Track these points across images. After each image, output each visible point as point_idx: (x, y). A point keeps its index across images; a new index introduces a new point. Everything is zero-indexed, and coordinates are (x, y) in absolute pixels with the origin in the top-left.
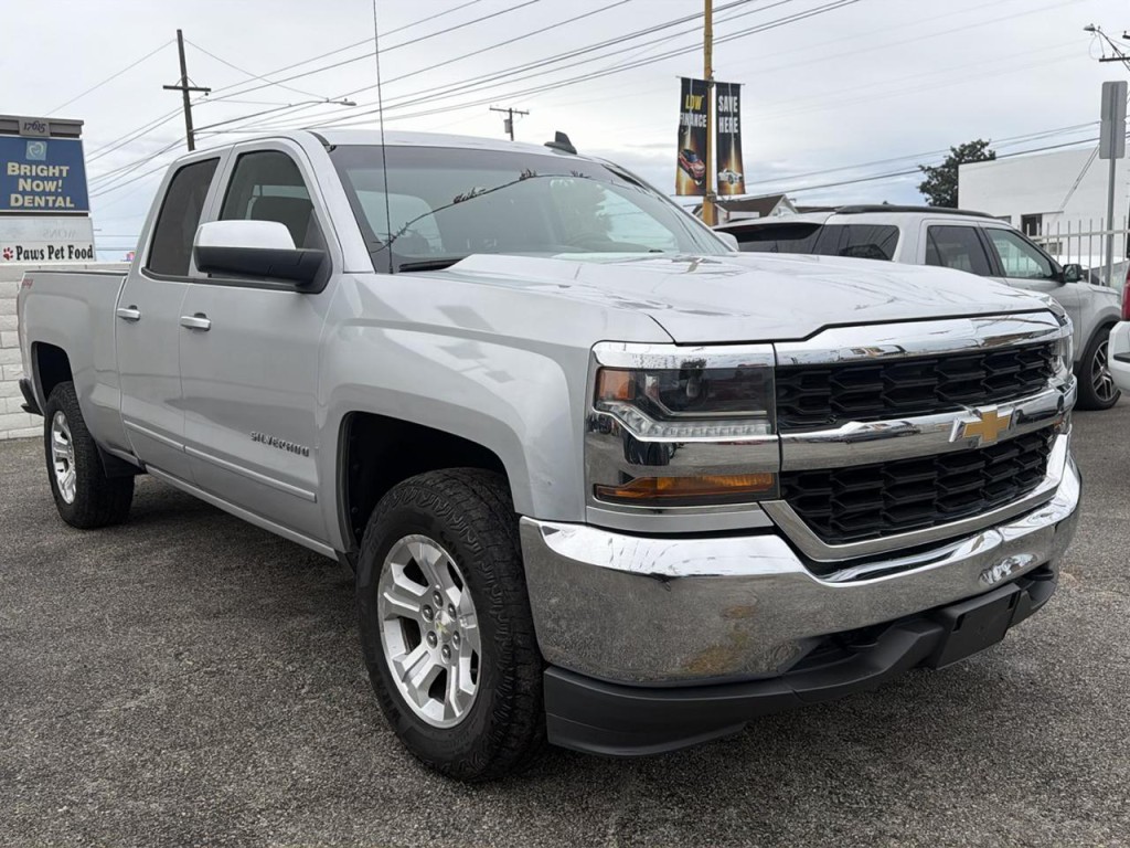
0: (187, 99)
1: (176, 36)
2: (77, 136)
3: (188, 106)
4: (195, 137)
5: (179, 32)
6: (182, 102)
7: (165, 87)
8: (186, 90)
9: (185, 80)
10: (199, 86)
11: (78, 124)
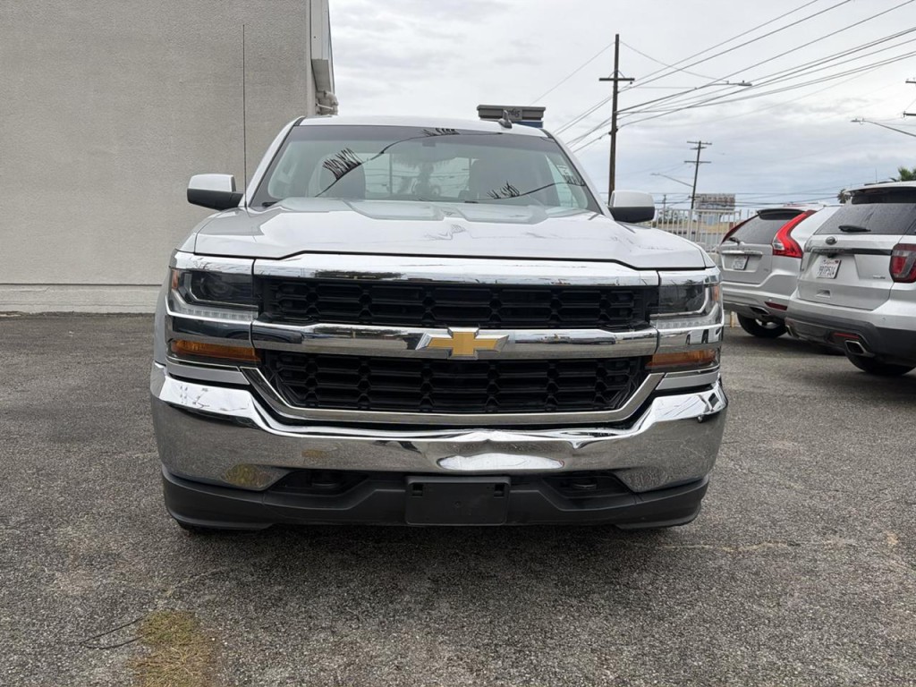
0: (616, 87)
1: (614, 40)
2: (540, 119)
3: (616, 93)
4: (618, 117)
5: (617, 36)
6: (612, 90)
7: (601, 79)
8: (616, 80)
9: (616, 73)
10: (626, 77)
11: (541, 110)
